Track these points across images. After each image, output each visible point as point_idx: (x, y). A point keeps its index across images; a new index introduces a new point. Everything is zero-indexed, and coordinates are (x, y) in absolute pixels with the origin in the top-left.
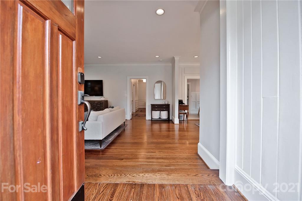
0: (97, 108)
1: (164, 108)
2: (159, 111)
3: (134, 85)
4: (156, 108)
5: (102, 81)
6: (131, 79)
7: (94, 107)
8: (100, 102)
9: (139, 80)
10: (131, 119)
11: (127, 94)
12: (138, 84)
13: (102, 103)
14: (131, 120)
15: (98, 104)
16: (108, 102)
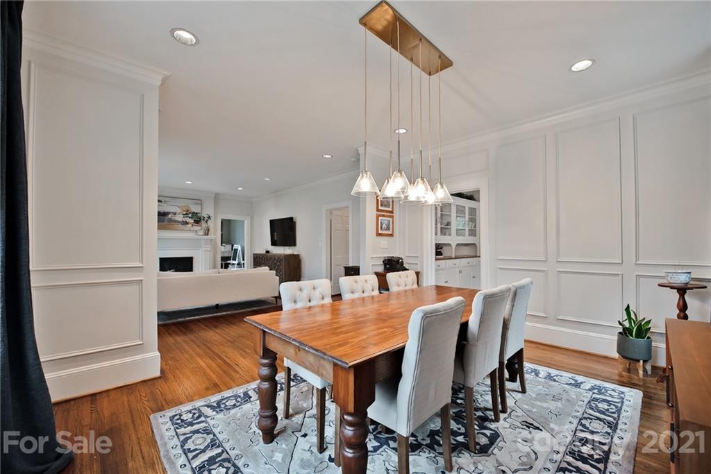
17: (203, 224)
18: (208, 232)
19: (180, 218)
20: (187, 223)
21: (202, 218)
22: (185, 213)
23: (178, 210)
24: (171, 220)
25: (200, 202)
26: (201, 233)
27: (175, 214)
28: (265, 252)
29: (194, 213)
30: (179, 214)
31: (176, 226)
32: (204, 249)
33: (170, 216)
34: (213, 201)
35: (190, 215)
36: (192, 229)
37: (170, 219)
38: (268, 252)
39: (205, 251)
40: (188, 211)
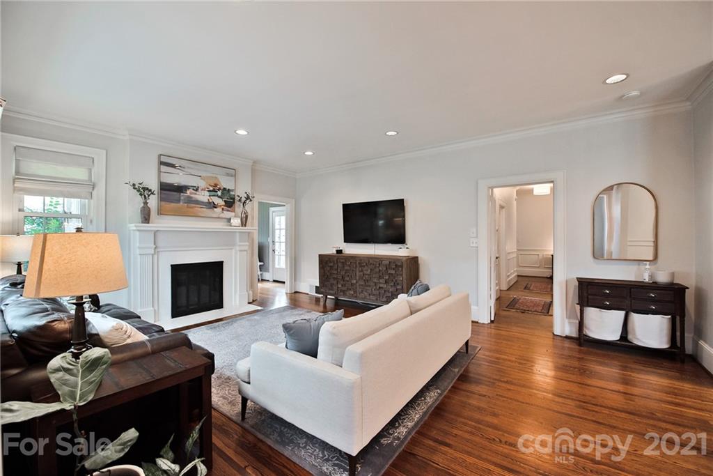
0: (387, 278)
1: (653, 301)
2: (623, 313)
3: (502, 207)
4: (607, 296)
5: (402, 201)
6: (492, 188)
7: (381, 274)
8: (394, 263)
9: (518, 188)
10: (492, 322)
11: (477, 237)
12: (515, 203)
13: (402, 266)
14: (493, 325)
15: (391, 269)
16: (420, 262)
17: (238, 208)
18: (246, 221)
19: (204, 197)
20: (215, 206)
21: (237, 198)
22: (211, 189)
23: (201, 183)
24: (190, 201)
25: (232, 173)
26: (236, 221)
27: (197, 190)
28: (335, 252)
29: (224, 189)
30: (203, 190)
31: (198, 210)
32: (238, 248)
33: (188, 192)
34: (250, 174)
35: (219, 193)
36: (222, 215)
37: (189, 197)
38: (339, 252)
39: (241, 251)
40: (216, 185)
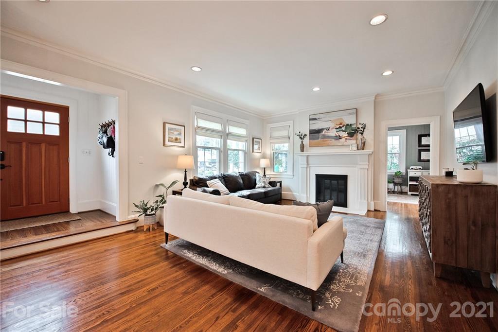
17: (358, 136)
18: (364, 145)
19: (333, 133)
20: (340, 138)
21: (357, 130)
22: (338, 127)
23: (331, 125)
24: (325, 137)
25: (355, 111)
27: (328, 130)
29: (347, 125)
30: (332, 129)
31: (329, 141)
32: (359, 167)
33: (323, 132)
34: (373, 105)
35: (343, 129)
36: (345, 143)
37: (324, 135)
38: (448, 174)
39: (361, 169)
40: (341, 124)
